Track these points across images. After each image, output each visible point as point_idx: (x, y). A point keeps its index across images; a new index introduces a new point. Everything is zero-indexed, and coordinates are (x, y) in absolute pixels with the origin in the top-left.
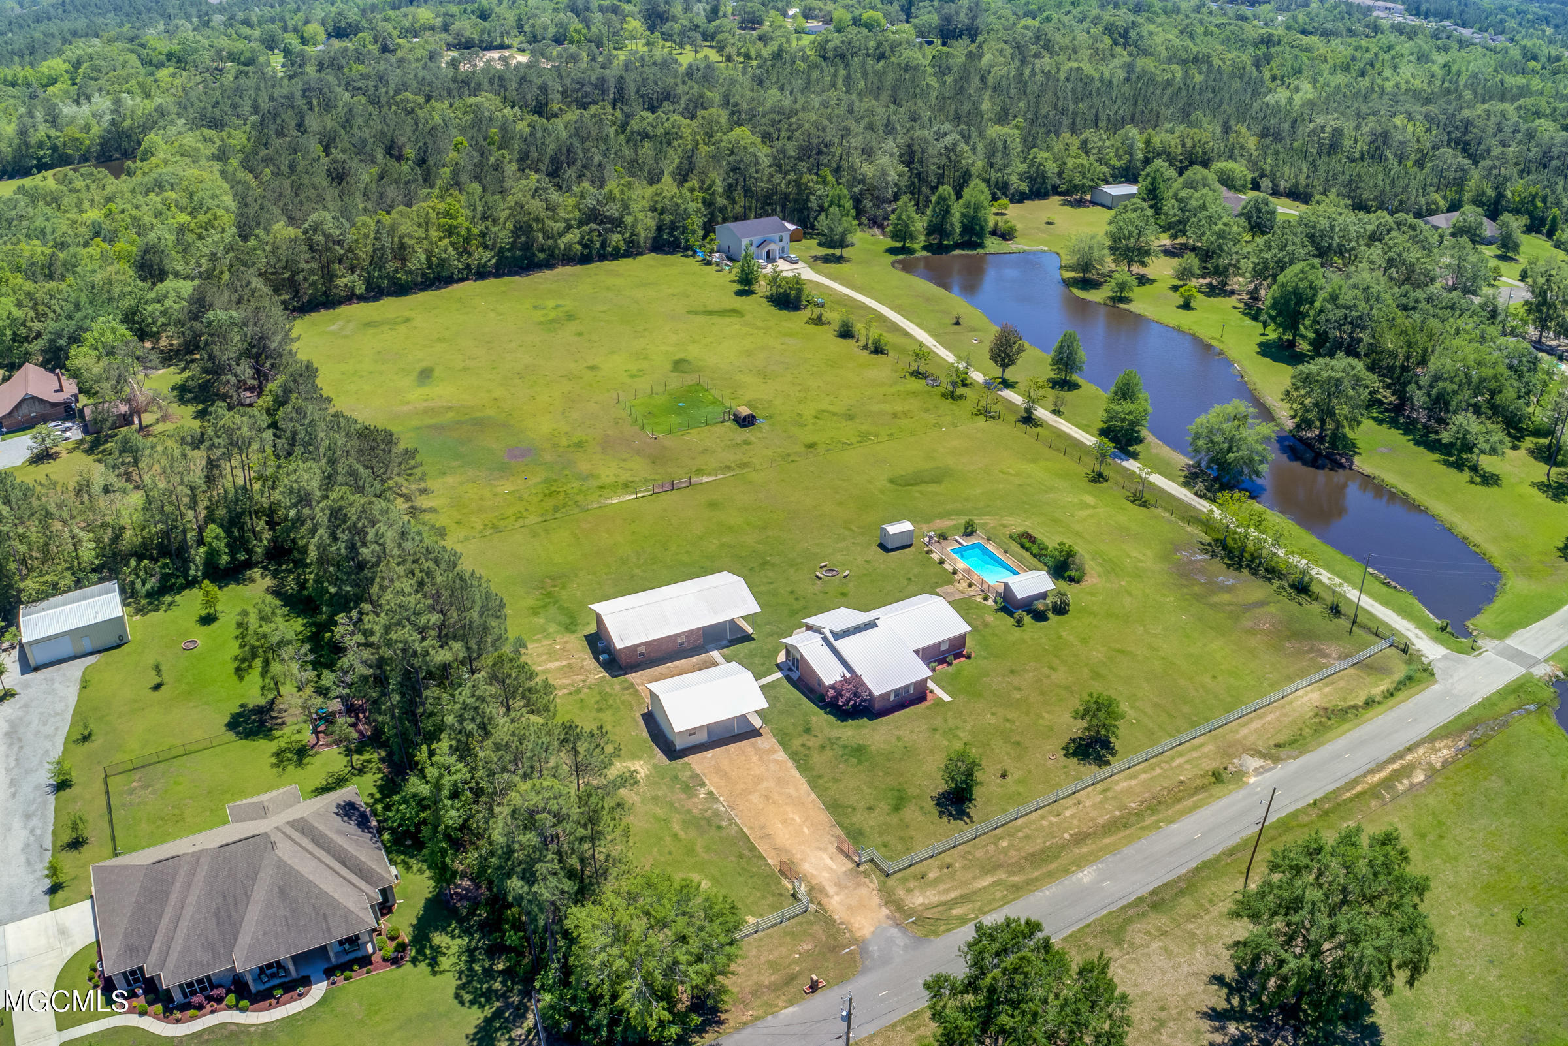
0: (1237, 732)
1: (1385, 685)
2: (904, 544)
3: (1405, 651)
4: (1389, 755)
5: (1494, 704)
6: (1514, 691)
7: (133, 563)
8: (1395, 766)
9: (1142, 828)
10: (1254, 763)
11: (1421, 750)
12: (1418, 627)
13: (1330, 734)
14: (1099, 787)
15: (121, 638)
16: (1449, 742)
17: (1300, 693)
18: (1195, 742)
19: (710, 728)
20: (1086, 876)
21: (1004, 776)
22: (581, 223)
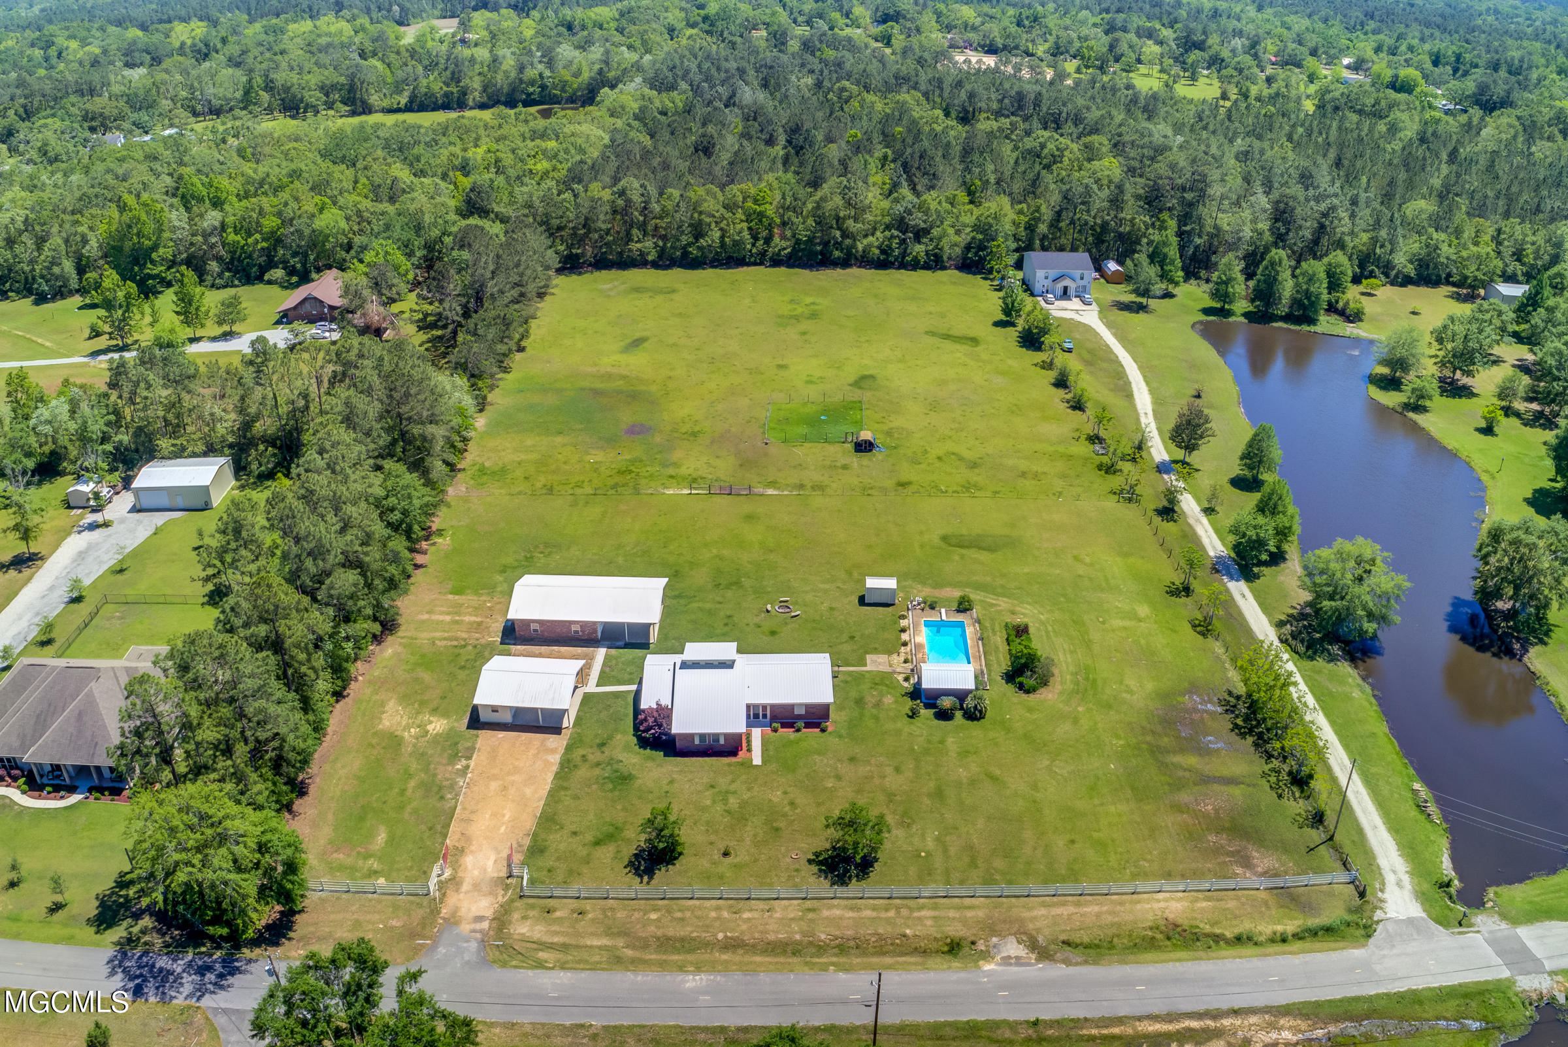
0: (1030, 909)
1: (1290, 927)
2: (885, 602)
3: (1362, 895)
4: (1201, 1007)
5: (1421, 1003)
6: (1466, 996)
7: (261, 447)
8: (1195, 1024)
9: (806, 963)
10: (1013, 948)
11: (1253, 1019)
12: (1411, 873)
13: (1149, 956)
14: (808, 904)
15: (206, 503)
16: (1303, 1025)
17: (1160, 896)
18: (967, 901)
19: (518, 711)
20: (692, 981)
21: (726, 854)
22: (888, 227)
